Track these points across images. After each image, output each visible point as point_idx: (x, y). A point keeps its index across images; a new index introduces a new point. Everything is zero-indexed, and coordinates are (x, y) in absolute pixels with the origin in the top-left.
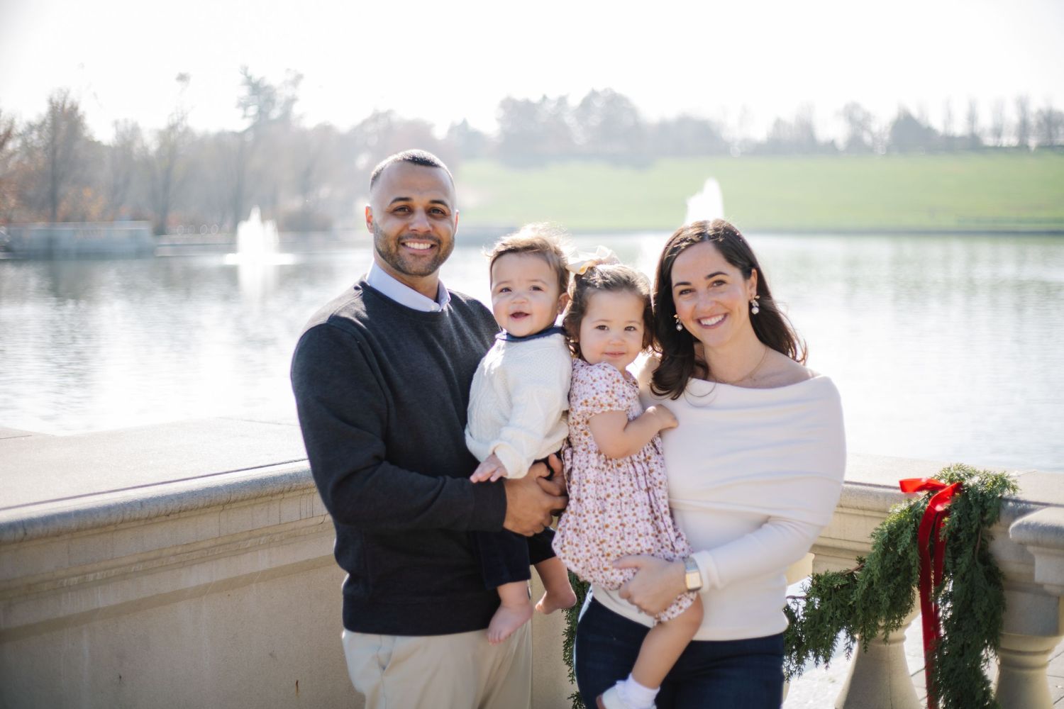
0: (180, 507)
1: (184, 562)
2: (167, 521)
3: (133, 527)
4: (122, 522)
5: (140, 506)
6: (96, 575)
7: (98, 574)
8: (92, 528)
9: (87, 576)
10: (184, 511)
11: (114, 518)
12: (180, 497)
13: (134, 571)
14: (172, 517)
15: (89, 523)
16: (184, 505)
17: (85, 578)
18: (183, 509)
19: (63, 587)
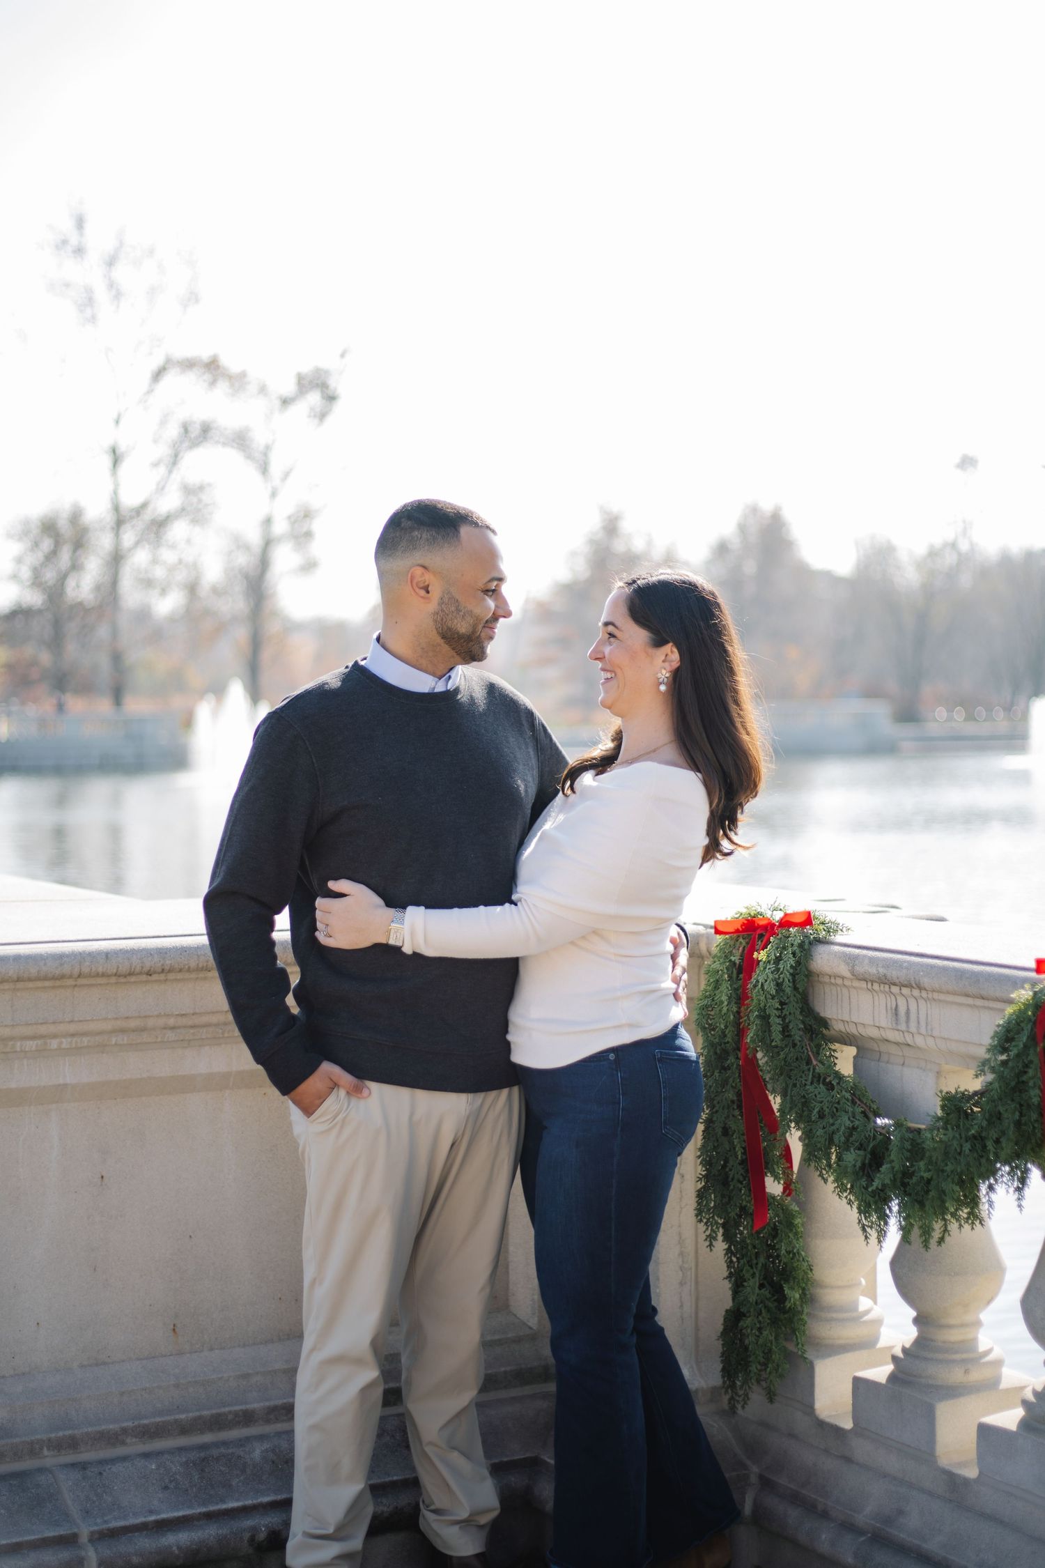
0: (163, 965)
1: (190, 1041)
2: (147, 982)
3: (100, 984)
4: (79, 976)
5: (104, 957)
6: (61, 1043)
7: (64, 1040)
8: (38, 979)
9: (48, 1041)
10: (170, 971)
11: (66, 969)
12: (162, 952)
13: (116, 1044)
14: (155, 977)
15: (33, 971)
16: (168, 962)
17: (46, 1044)
18: (167, 968)
19: (16, 1052)
